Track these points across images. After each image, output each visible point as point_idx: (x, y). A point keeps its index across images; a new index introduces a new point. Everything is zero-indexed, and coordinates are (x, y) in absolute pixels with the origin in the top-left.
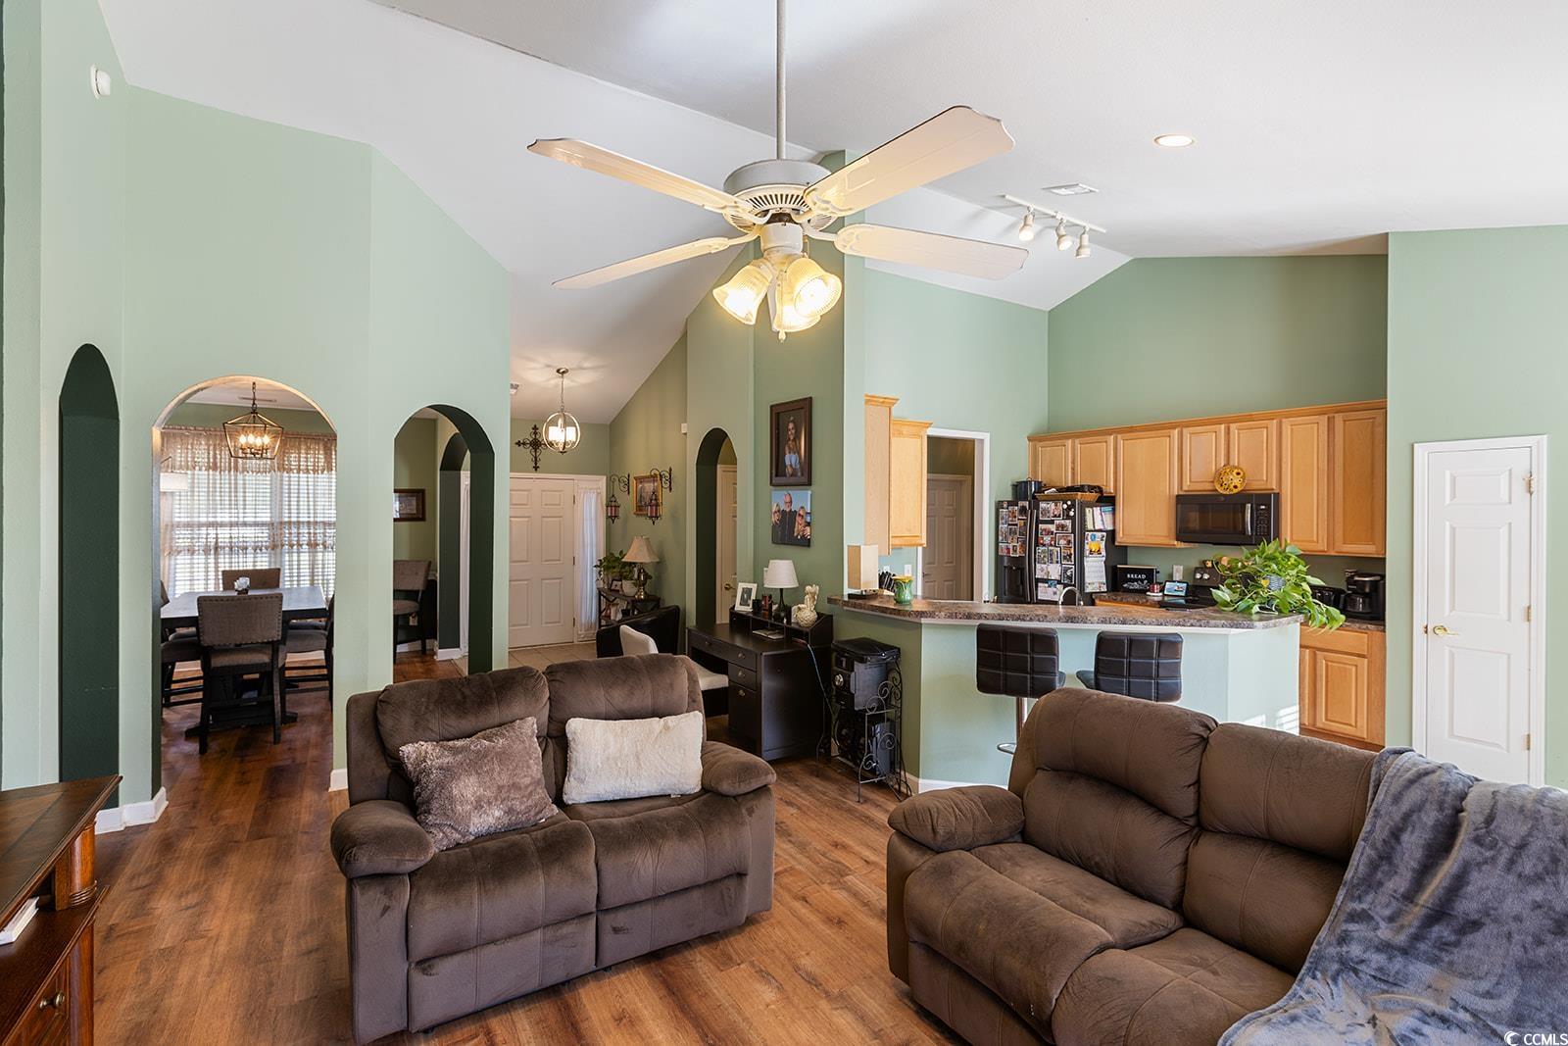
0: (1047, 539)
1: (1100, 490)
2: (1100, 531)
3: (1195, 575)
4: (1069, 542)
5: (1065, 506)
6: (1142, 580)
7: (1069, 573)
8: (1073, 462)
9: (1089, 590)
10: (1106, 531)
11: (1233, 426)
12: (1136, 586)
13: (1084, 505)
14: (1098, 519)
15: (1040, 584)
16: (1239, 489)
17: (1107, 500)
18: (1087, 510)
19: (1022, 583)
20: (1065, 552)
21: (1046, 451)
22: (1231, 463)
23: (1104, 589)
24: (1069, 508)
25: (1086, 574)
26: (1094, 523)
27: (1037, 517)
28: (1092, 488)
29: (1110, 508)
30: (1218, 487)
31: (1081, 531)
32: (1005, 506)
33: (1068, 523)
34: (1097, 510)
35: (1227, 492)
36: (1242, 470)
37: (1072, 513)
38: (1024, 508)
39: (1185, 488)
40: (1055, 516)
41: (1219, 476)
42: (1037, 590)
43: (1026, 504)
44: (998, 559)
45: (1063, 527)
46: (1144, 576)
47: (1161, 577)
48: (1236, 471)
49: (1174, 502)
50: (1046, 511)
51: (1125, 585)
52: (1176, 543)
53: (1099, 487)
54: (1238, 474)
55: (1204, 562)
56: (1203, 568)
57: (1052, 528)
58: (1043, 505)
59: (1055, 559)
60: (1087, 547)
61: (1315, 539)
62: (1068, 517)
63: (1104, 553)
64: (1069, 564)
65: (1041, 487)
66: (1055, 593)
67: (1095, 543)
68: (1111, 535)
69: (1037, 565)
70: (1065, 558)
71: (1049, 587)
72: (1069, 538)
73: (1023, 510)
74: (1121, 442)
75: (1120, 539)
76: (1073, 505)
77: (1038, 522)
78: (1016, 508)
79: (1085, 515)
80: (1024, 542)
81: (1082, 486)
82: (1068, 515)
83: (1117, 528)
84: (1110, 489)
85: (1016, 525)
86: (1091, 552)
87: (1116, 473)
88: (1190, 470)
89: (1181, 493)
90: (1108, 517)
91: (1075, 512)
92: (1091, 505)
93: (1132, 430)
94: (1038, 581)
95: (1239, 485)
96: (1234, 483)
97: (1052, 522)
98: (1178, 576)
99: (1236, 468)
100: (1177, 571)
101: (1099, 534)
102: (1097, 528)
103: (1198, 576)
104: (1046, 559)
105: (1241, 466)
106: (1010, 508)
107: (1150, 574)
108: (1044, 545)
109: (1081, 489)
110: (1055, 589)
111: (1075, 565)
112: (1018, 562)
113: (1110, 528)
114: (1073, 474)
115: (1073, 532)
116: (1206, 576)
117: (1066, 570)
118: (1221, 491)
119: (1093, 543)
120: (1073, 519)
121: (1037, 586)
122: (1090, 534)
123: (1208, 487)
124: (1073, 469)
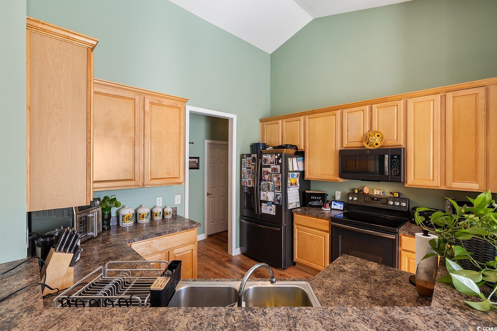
0: (267, 177)
1: (296, 147)
2: (296, 171)
3: (348, 197)
4: (279, 179)
5: (276, 157)
6: (319, 200)
7: (278, 198)
8: (282, 133)
9: (290, 207)
10: (300, 172)
11: (374, 106)
12: (316, 203)
13: (288, 156)
14: (295, 164)
15: (263, 204)
16: (379, 145)
17: (300, 154)
18: (289, 159)
19: (254, 202)
20: (277, 185)
21: (269, 127)
22: (373, 129)
23: (299, 206)
24: (278, 159)
25: (289, 198)
26: (293, 167)
27: (261, 164)
28: (292, 146)
29: (302, 158)
30: (365, 145)
31: (285, 172)
32: (245, 157)
33: (278, 167)
34: (295, 160)
35: (371, 148)
36: (381, 134)
37: (280, 161)
38: (254, 158)
39: (344, 146)
40: (271, 163)
41: (366, 138)
42: (261, 207)
43: (255, 156)
44: (242, 187)
45: (275, 169)
46: (320, 198)
47: (329, 198)
48: (376, 134)
49: (338, 154)
50: (266, 160)
51: (310, 203)
52: (339, 179)
53: (295, 146)
54: (378, 136)
55: (353, 190)
56: (352, 193)
57: (269, 170)
58: (264, 156)
59: (271, 189)
60: (289, 182)
61: (431, 178)
62: (278, 164)
63: (298, 185)
64: (279, 192)
65: (265, 146)
66: (271, 210)
67: (294, 179)
68: (302, 174)
69: (261, 192)
70: (276, 189)
71: (268, 205)
72: (279, 176)
73: (254, 159)
74: (307, 120)
75: (307, 176)
76: (281, 156)
77: (262, 166)
78: (250, 158)
79: (288, 162)
80: (254, 179)
81: (287, 145)
82: (278, 162)
83: (306, 170)
84: (301, 147)
85: (250, 168)
86: (291, 184)
87: (305, 138)
88: (347, 135)
89: (342, 149)
90: (300, 164)
91: (282, 160)
92: (291, 157)
93: (313, 112)
94: (262, 202)
95: (379, 143)
96: (376, 142)
97: (269, 167)
98: (338, 198)
99: (377, 132)
100: (338, 194)
101: (296, 174)
102: (295, 170)
103: (351, 198)
104: (266, 189)
105: (379, 131)
106: (248, 158)
107: (323, 196)
108: (265, 180)
109: (286, 147)
110: (271, 207)
111: (282, 193)
112: (251, 189)
113: (301, 169)
114: (282, 139)
115: (281, 172)
116: (355, 199)
117: (277, 196)
118: (367, 147)
119: (293, 179)
120: (281, 164)
121: (261, 205)
122: (291, 173)
123: (359, 145)
124: (282, 136)
